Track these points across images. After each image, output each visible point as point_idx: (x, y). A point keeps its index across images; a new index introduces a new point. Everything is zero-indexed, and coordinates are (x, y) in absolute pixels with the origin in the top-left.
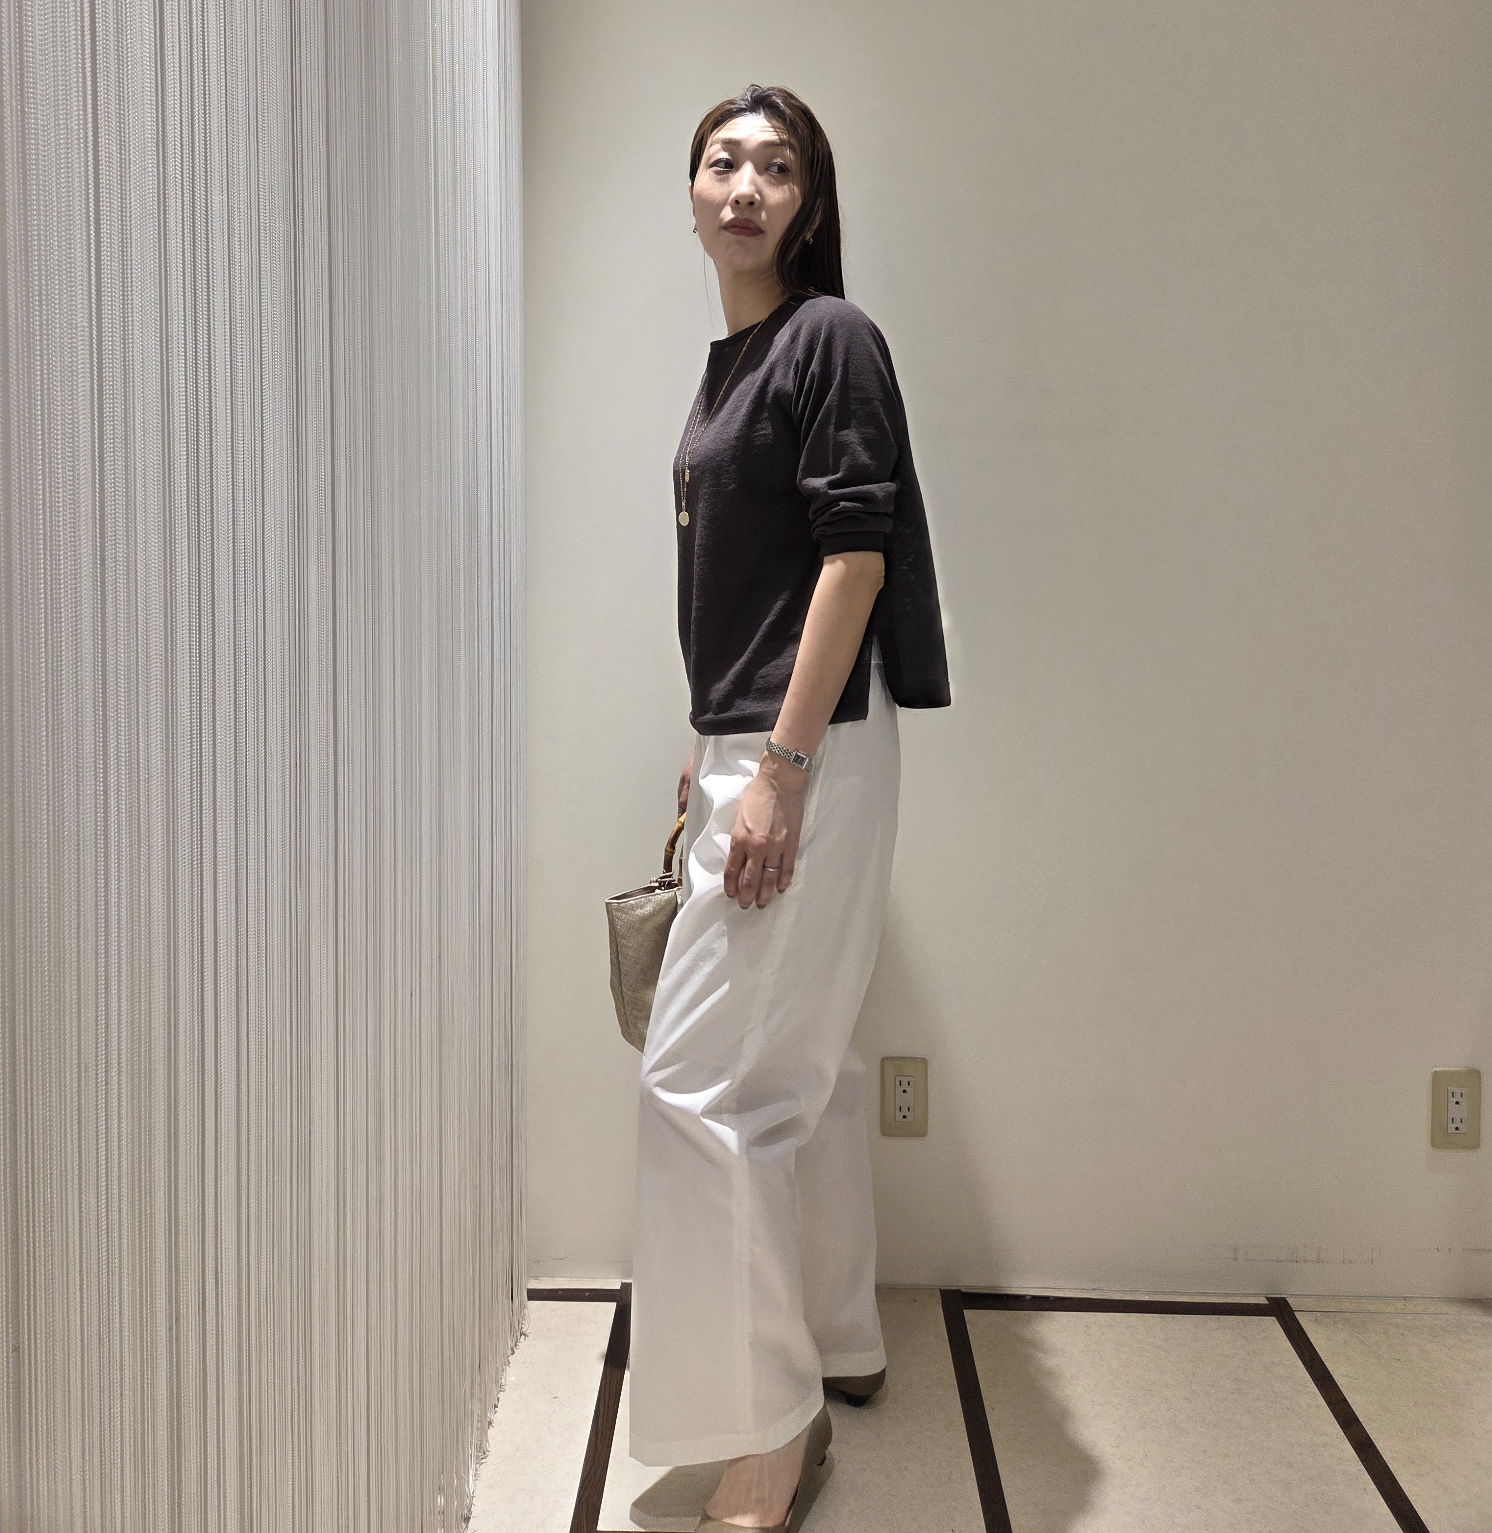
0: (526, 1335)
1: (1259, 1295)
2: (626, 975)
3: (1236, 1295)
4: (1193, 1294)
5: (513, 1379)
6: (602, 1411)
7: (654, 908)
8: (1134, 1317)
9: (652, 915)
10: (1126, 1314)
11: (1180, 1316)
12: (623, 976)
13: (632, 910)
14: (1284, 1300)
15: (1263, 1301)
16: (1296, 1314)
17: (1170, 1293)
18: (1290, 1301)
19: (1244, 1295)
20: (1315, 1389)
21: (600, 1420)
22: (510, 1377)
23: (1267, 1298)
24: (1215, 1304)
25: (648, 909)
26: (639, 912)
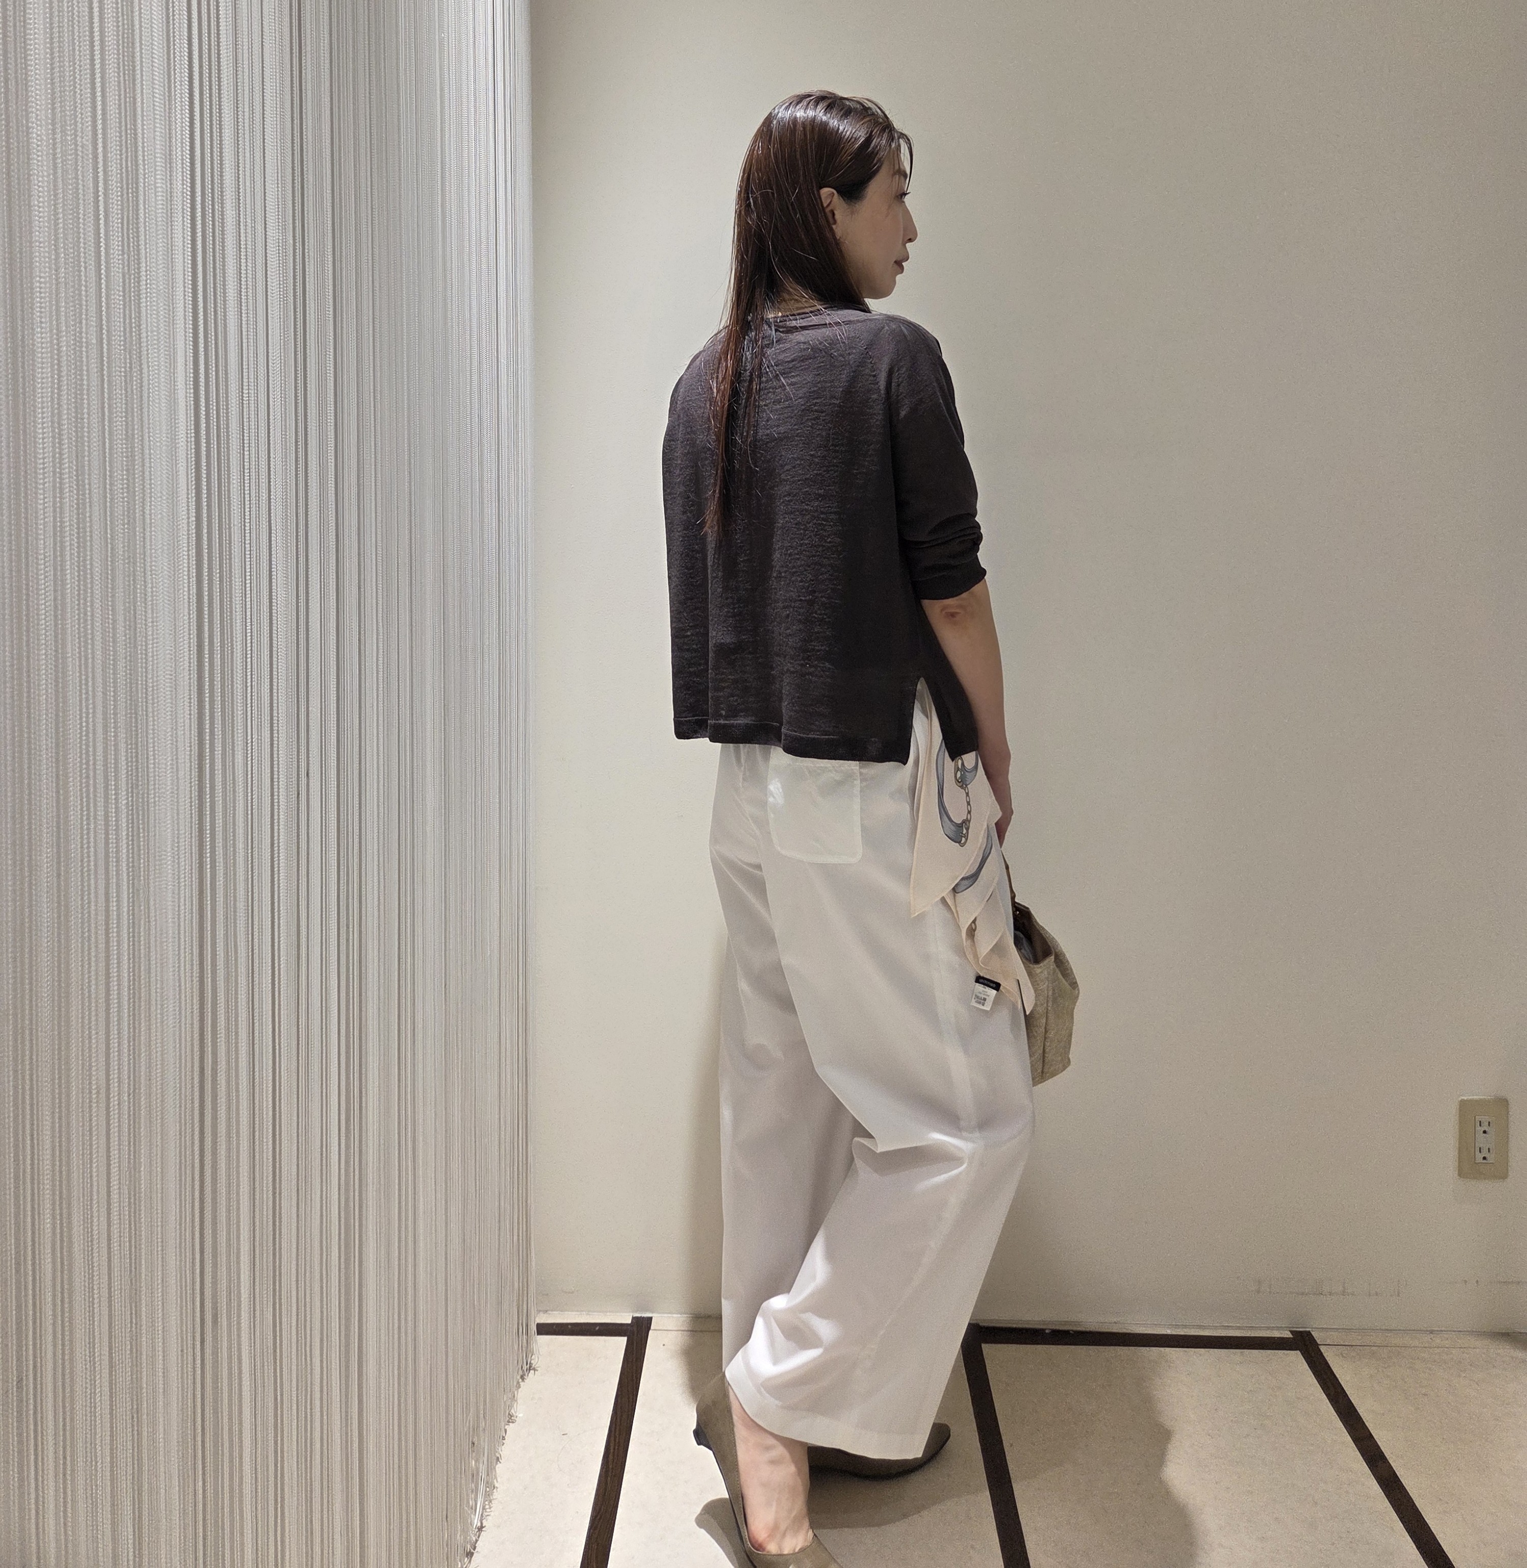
0: (533, 1370)
1: (1282, 1328)
3: (1260, 1328)
4: (1215, 1328)
5: (523, 1410)
6: (612, 1448)
8: (1156, 1351)
10: (1147, 1348)
11: (1203, 1350)
14: (1309, 1334)
15: (1287, 1334)
16: (1321, 1347)
17: (1194, 1327)
18: (1314, 1334)
19: (1268, 1328)
20: (1340, 1424)
21: (611, 1457)
22: (519, 1413)
23: (1291, 1332)
24: (1237, 1337)
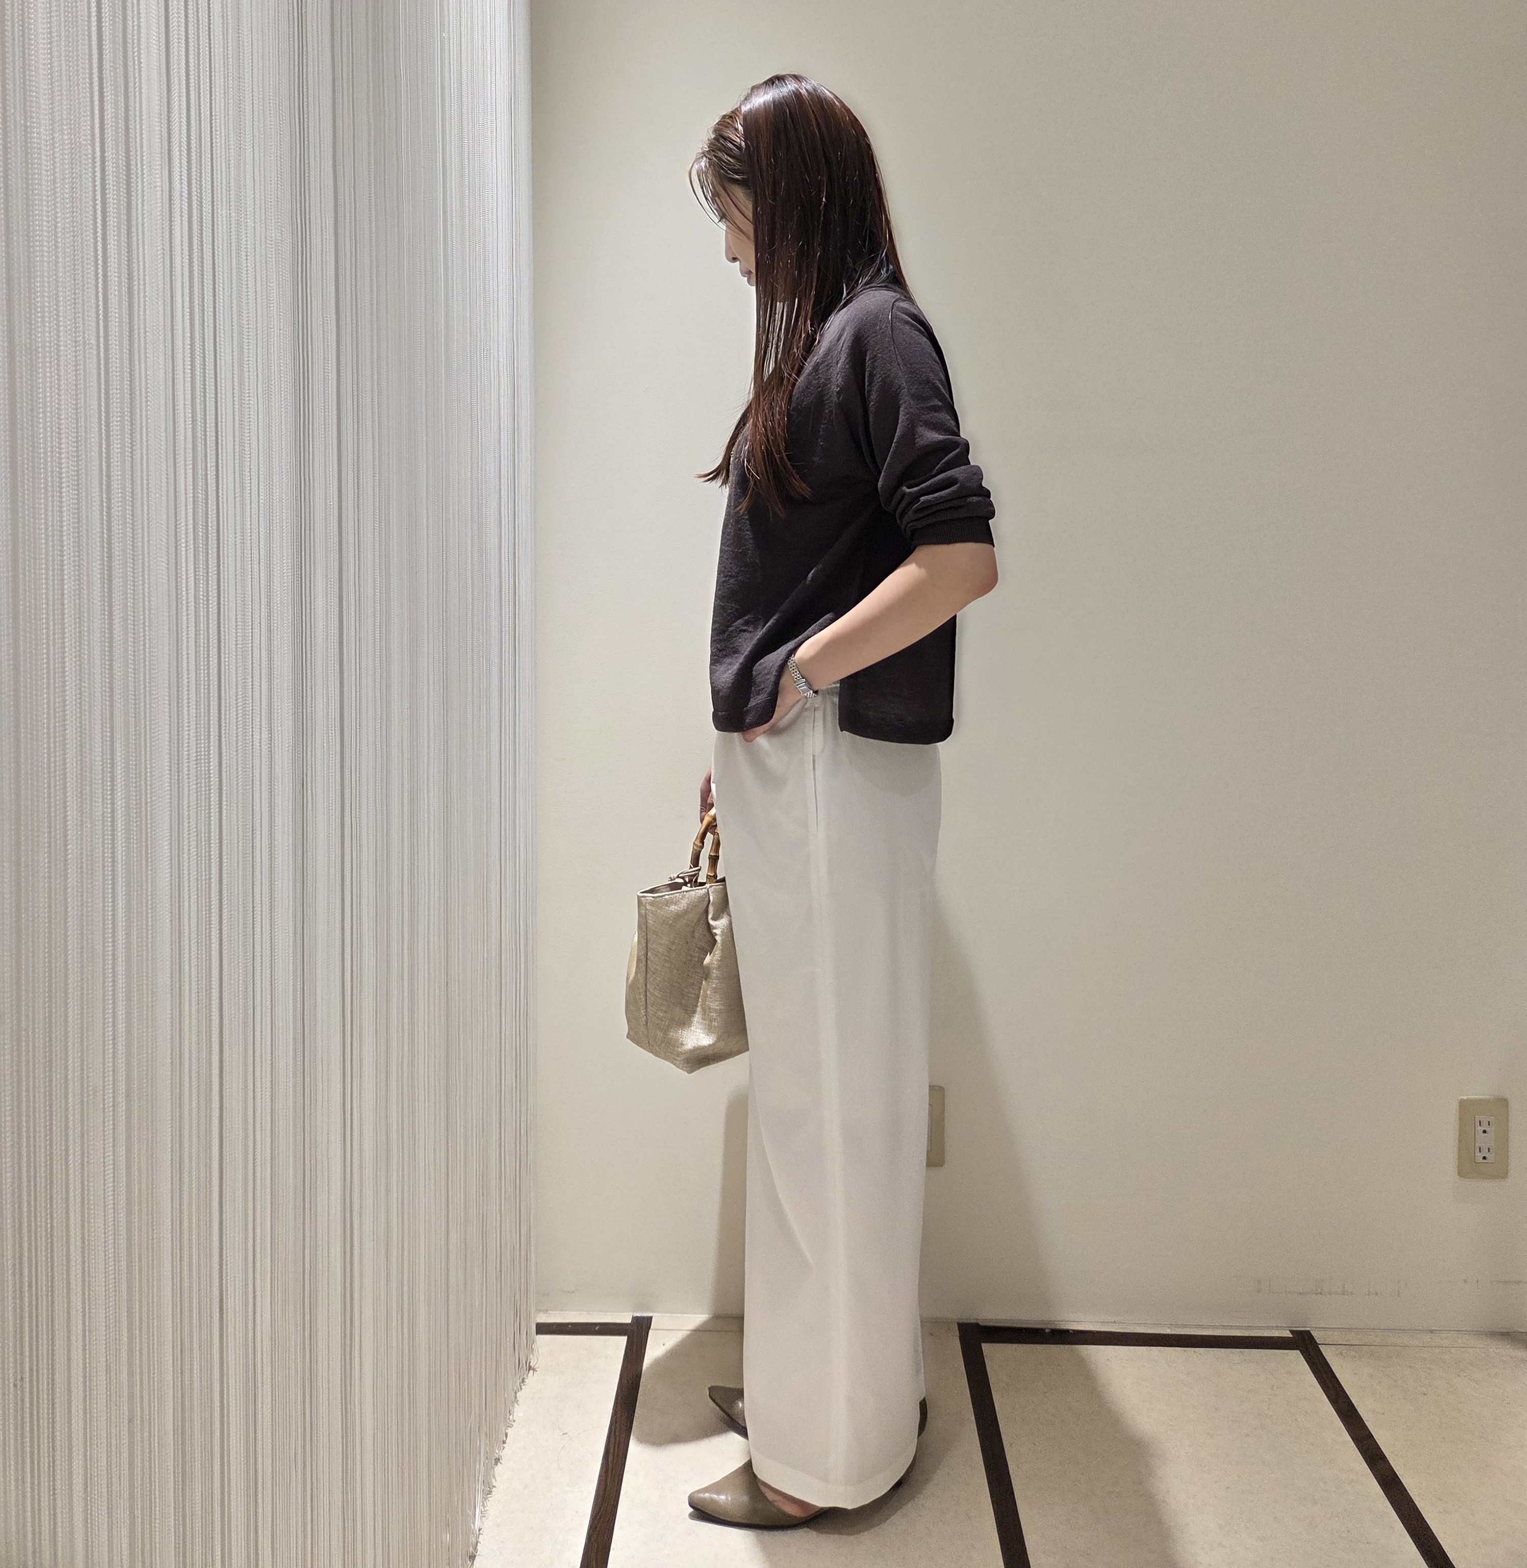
0: (534, 1370)
1: (1281, 1328)
2: (654, 973)
3: (1259, 1328)
4: (1214, 1327)
5: (521, 1415)
6: (612, 1446)
7: (688, 905)
8: (1155, 1350)
9: (685, 912)
10: (1148, 1348)
11: (1203, 1349)
12: (650, 973)
13: (667, 905)
14: (1308, 1333)
15: (1287, 1334)
16: (1322, 1348)
18: (1314, 1334)
19: (1267, 1328)
20: (1342, 1426)
21: (611, 1455)
22: (519, 1412)
23: (1292, 1332)
24: (1237, 1337)
25: (684, 904)
26: (673, 908)
